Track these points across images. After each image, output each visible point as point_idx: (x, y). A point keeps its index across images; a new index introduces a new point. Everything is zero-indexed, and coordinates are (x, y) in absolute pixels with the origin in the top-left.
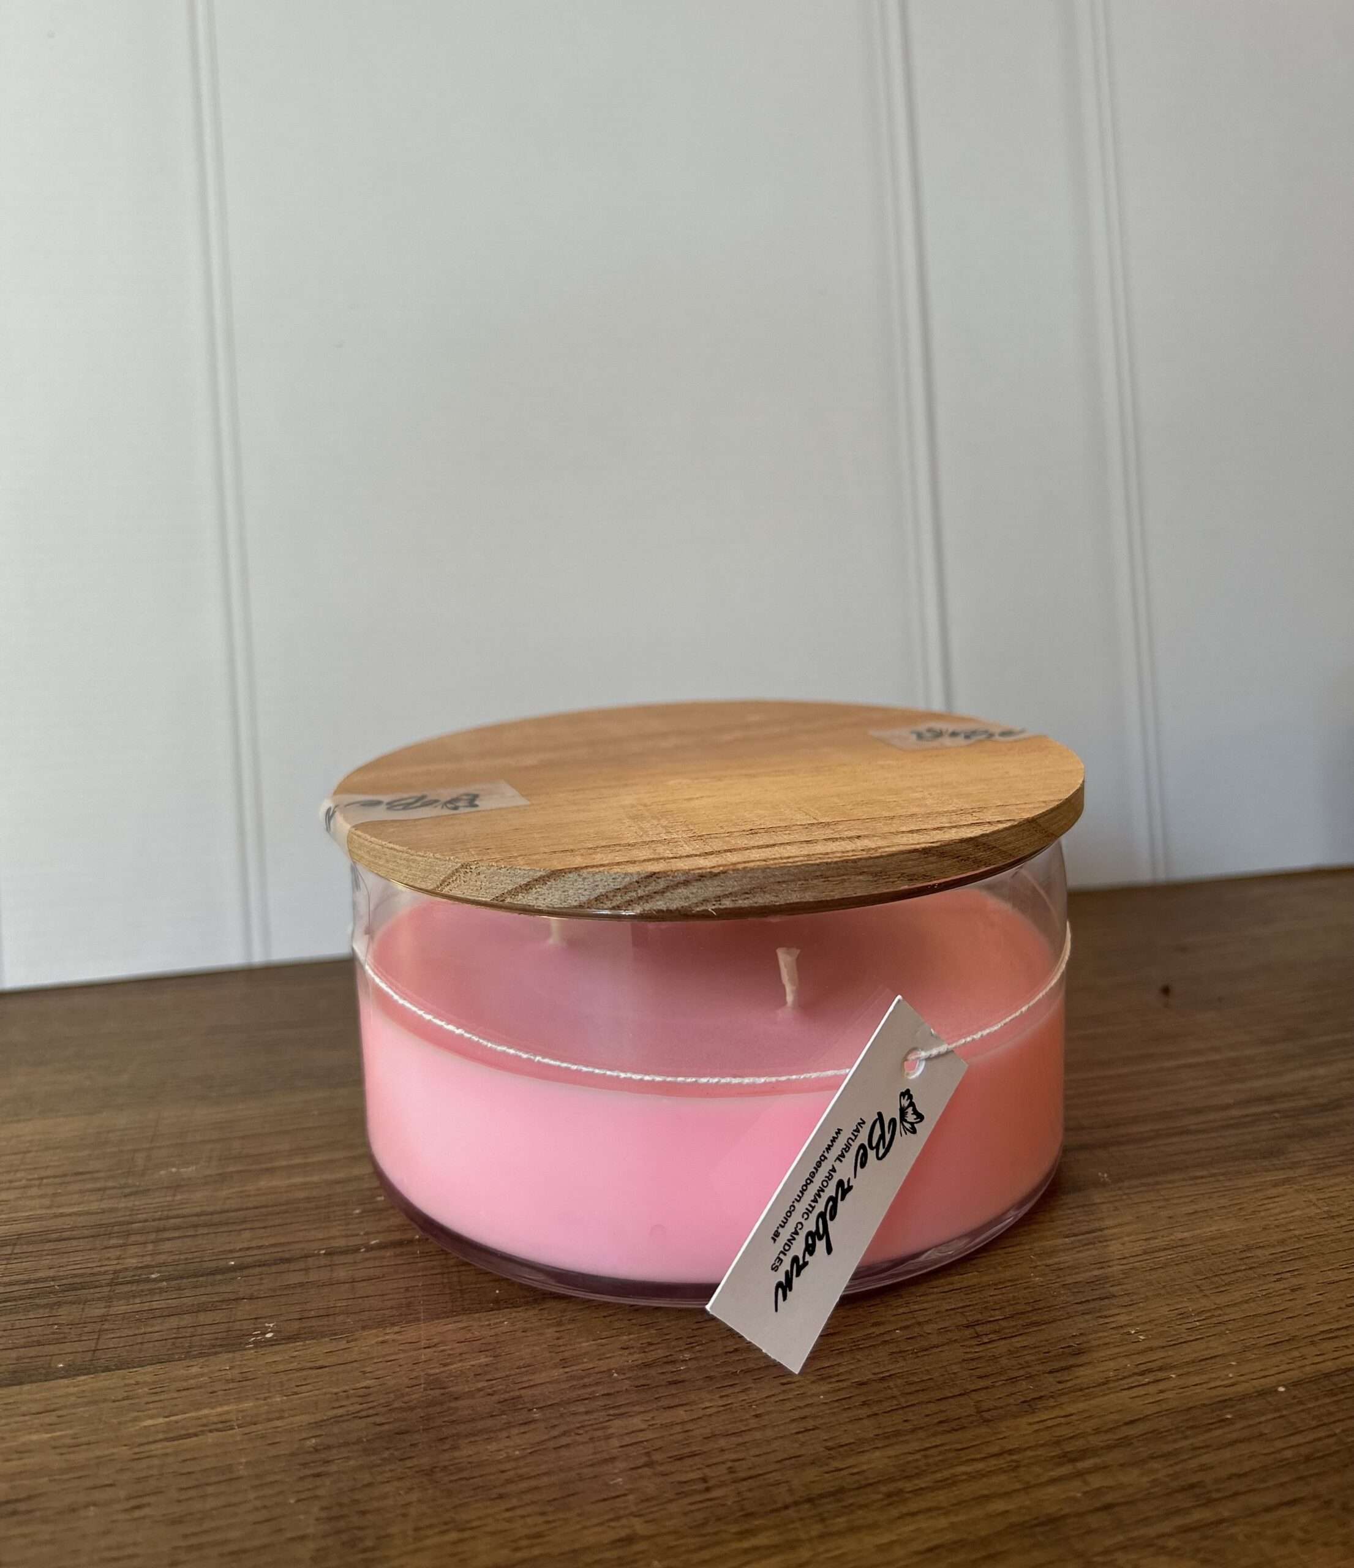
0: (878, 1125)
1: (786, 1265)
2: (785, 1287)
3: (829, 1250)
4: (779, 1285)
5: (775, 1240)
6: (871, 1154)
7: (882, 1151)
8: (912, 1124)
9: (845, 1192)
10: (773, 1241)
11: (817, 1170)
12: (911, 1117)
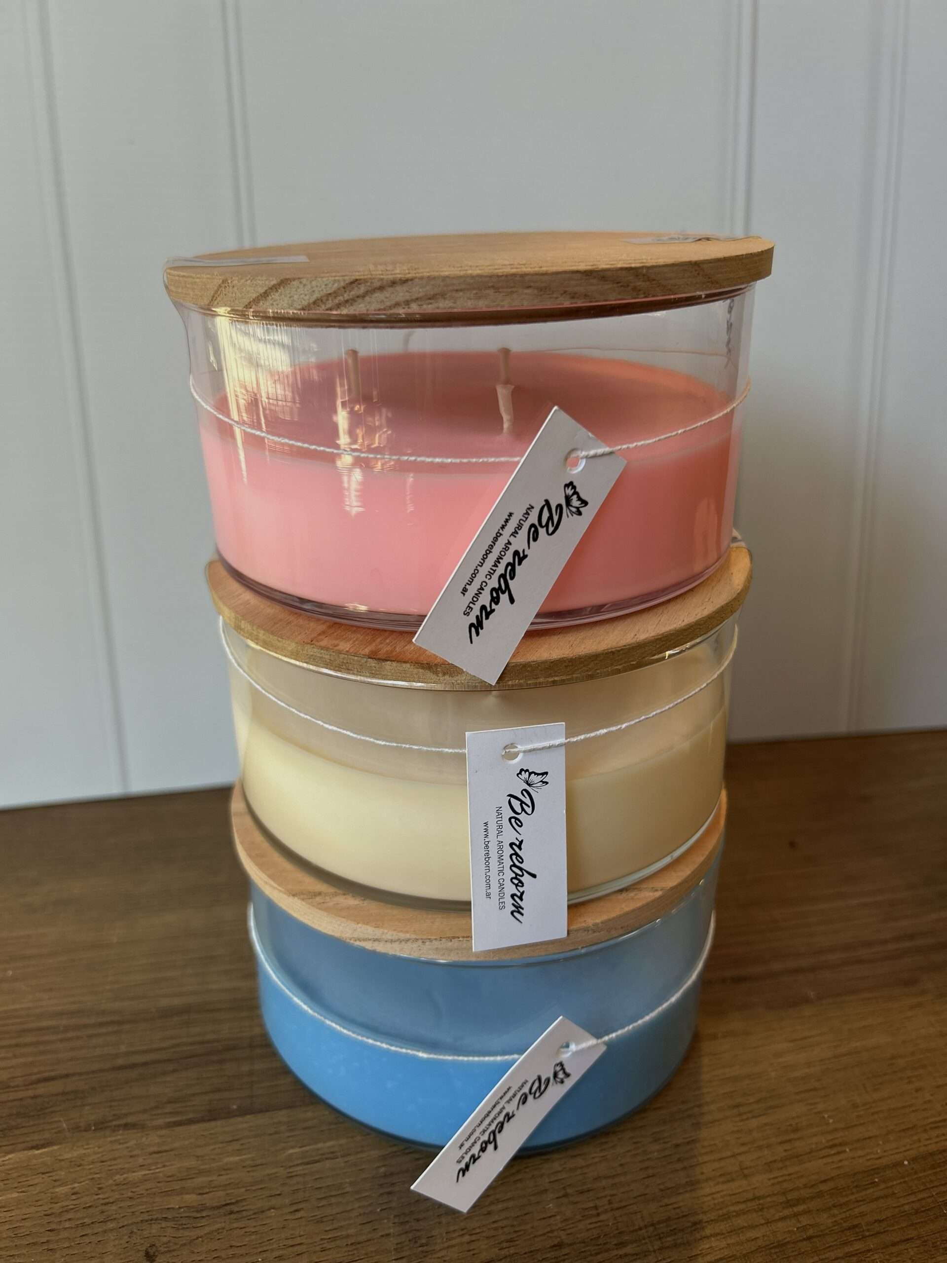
0: (546, 509)
1: (476, 611)
2: (477, 626)
3: (512, 601)
4: (472, 625)
5: (464, 594)
6: (542, 531)
7: (551, 529)
8: (578, 508)
9: (521, 561)
10: (462, 595)
11: (495, 544)
12: (575, 502)
